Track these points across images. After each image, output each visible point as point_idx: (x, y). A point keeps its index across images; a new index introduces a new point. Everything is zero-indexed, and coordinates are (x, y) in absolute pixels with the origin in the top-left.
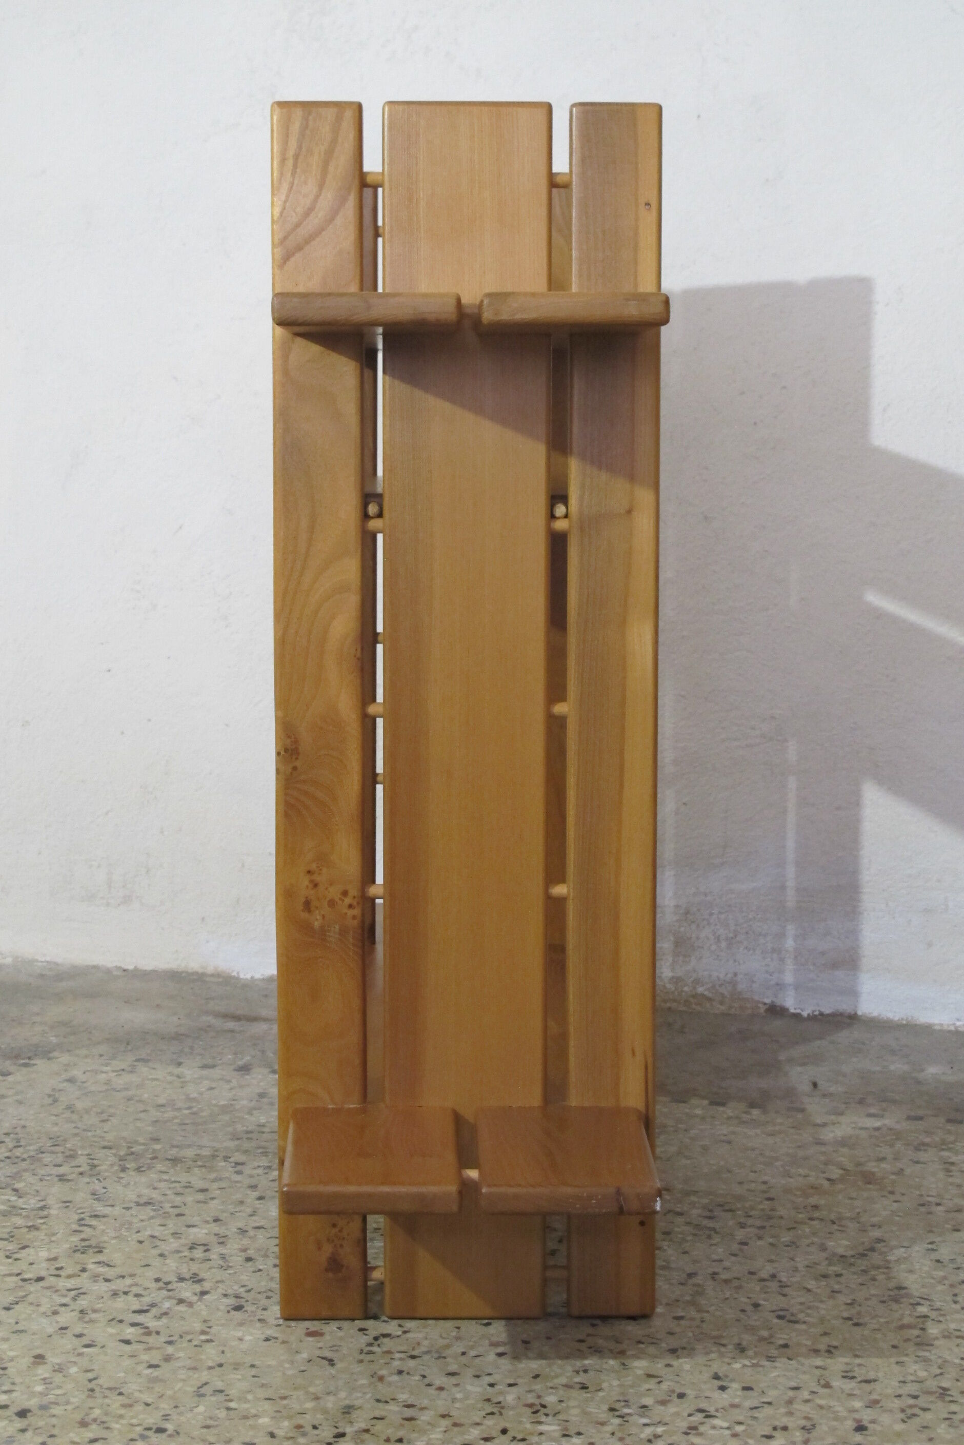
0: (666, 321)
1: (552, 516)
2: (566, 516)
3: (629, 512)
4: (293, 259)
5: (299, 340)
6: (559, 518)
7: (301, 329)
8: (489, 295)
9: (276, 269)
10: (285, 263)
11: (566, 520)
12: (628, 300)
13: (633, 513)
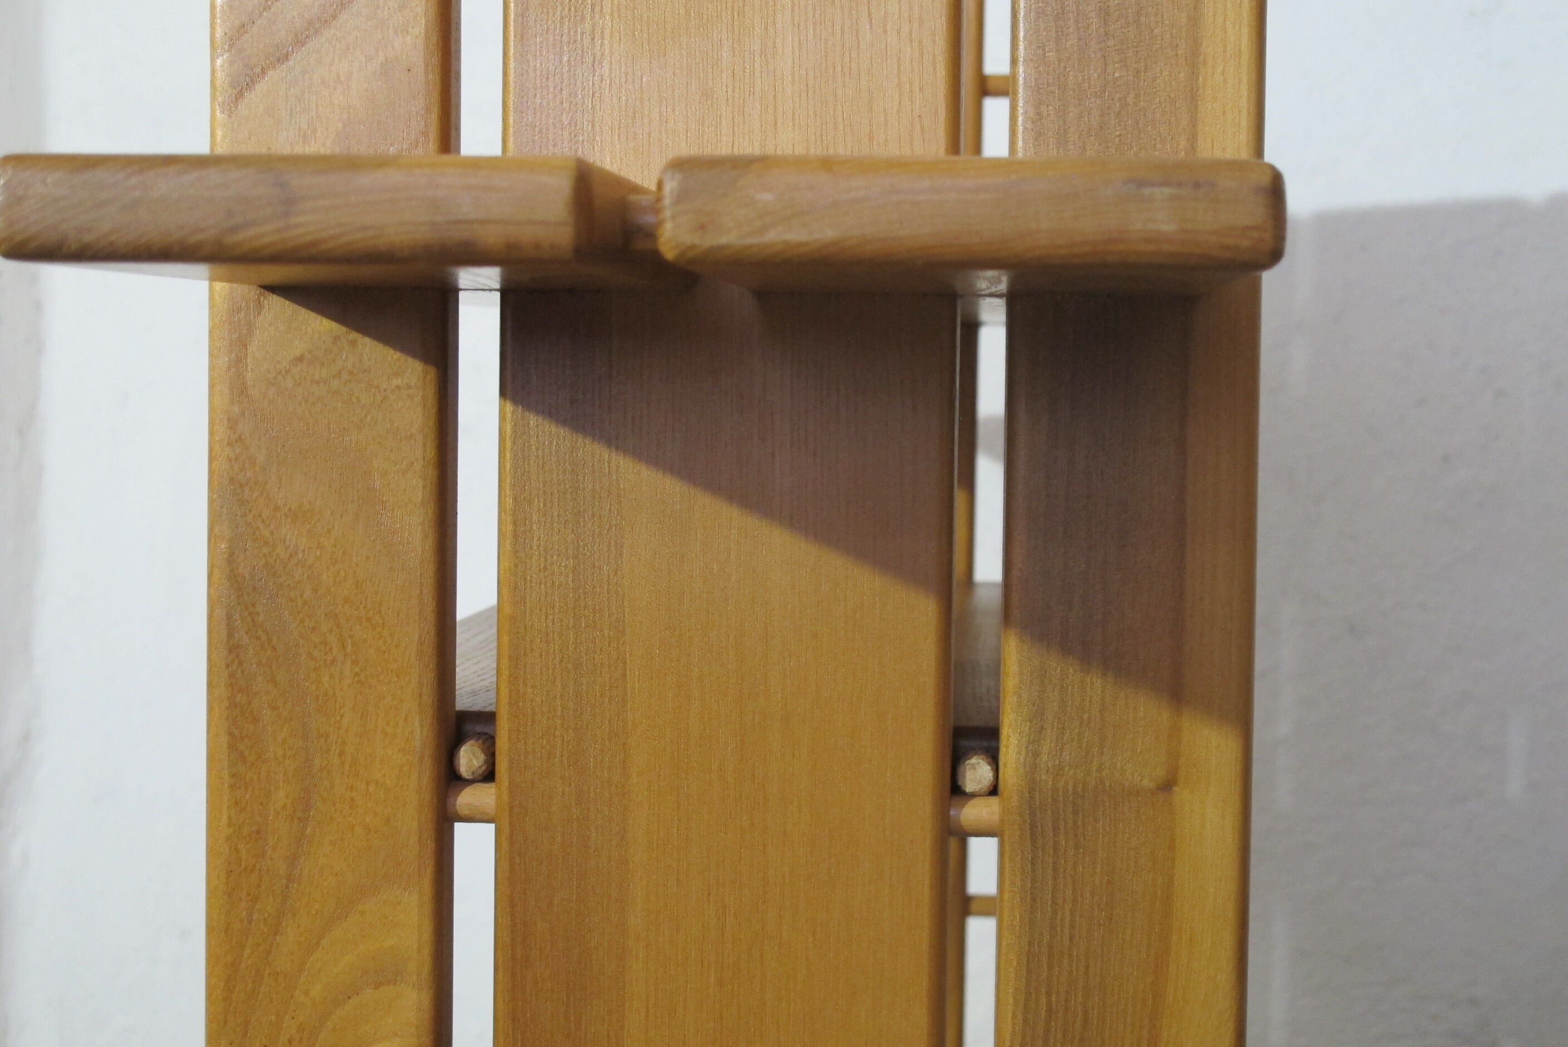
0: (1275, 255)
1: (955, 790)
2: (994, 791)
3: (1167, 786)
4: (260, 87)
5: (276, 303)
6: (973, 795)
7: (276, 273)
8: (680, 165)
9: (218, 114)
10: (239, 96)
11: (994, 800)
12: (1141, 183)
13: (1176, 789)
